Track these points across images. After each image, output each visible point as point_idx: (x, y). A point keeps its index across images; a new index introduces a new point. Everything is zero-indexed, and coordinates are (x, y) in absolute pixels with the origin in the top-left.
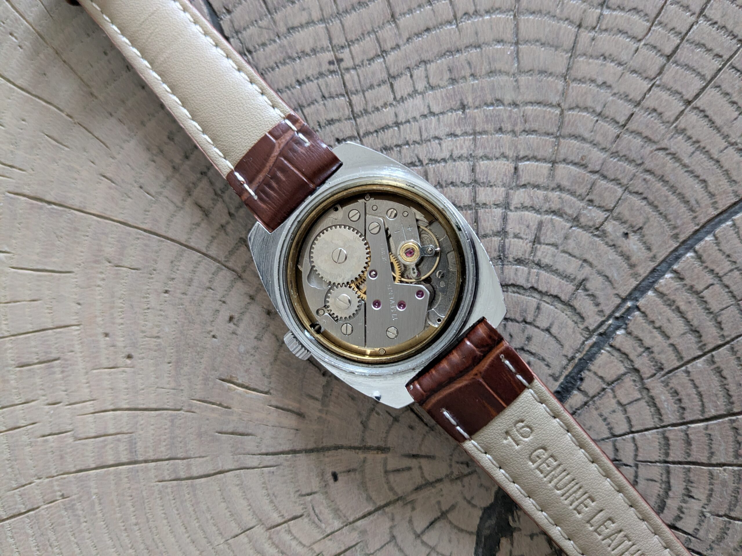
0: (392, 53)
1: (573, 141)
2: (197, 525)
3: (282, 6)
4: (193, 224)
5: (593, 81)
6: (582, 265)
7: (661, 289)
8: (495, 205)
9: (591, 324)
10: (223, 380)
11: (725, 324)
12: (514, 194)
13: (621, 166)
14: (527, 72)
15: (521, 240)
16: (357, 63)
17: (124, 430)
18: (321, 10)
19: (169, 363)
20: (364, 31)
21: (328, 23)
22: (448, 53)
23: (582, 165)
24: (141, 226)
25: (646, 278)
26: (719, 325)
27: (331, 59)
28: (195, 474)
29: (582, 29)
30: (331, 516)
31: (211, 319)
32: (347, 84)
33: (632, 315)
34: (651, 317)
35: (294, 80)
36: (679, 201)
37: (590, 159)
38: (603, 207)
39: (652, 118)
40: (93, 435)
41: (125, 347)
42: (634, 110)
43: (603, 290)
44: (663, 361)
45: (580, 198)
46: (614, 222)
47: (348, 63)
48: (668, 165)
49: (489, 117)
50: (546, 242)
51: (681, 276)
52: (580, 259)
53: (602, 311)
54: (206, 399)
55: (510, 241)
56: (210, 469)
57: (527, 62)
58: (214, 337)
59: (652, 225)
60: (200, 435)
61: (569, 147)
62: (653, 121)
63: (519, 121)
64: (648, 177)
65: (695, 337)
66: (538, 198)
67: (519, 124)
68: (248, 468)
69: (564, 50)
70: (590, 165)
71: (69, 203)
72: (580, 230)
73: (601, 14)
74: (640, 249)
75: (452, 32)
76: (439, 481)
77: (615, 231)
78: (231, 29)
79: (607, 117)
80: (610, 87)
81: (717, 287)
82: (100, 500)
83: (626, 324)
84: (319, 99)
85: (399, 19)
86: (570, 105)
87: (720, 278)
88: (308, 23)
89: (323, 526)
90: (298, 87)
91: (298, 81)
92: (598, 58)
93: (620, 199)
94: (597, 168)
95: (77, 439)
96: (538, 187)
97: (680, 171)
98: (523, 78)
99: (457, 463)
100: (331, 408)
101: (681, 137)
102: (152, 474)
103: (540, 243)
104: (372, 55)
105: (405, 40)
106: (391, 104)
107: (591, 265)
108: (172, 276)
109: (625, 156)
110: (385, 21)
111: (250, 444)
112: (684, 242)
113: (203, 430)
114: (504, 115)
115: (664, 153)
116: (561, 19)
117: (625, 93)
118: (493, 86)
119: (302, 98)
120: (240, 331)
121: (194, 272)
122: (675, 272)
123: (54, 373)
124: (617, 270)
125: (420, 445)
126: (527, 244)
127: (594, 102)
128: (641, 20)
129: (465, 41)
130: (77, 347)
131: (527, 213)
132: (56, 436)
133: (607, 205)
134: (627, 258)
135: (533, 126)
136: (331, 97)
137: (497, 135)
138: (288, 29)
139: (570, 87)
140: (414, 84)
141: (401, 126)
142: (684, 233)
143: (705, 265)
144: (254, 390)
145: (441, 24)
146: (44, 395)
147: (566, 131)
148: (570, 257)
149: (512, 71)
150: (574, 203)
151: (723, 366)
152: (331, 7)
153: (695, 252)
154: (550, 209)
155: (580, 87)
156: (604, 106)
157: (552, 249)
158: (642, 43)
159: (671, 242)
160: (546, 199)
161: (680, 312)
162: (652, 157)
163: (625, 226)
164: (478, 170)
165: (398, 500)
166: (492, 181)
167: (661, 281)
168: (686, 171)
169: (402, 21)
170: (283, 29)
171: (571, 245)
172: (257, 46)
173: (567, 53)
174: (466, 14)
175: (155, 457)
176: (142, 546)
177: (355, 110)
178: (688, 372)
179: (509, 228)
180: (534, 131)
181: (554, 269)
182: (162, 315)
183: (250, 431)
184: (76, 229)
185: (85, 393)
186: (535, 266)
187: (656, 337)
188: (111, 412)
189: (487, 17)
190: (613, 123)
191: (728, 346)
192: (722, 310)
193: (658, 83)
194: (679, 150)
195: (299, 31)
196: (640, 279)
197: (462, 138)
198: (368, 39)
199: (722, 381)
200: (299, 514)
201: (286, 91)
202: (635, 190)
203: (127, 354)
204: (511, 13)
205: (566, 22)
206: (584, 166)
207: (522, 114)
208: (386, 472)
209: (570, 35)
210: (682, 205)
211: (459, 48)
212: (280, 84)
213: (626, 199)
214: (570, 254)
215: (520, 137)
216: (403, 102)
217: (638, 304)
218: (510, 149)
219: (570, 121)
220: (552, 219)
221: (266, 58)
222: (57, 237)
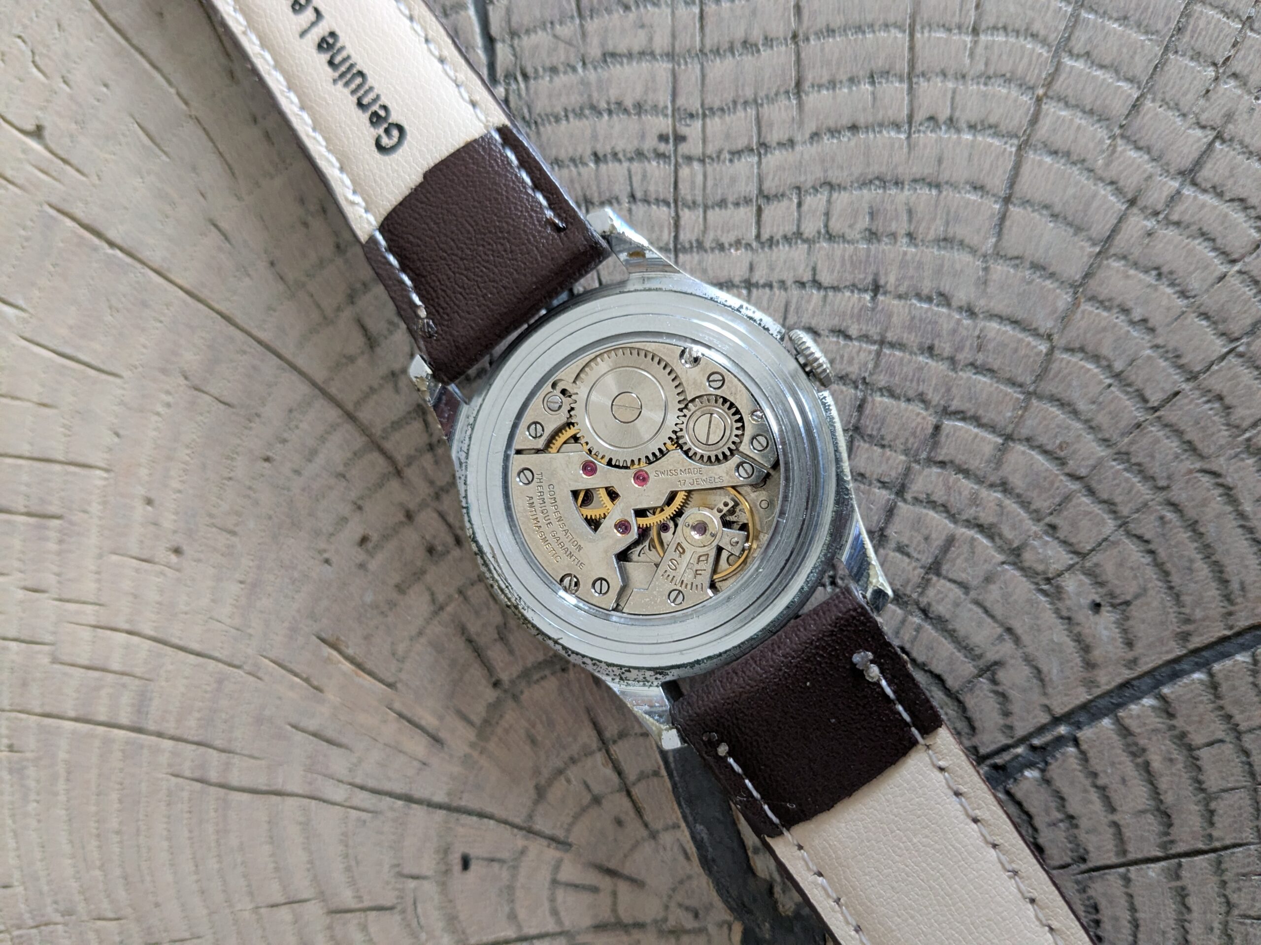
0: (777, 152)
1: (1054, 409)
2: (216, 866)
3: (606, 9)
4: (345, 356)
5: (1125, 311)
6: (1001, 636)
7: (1127, 722)
8: (880, 481)
9: (983, 743)
10: (323, 640)
11: (1221, 816)
12: (920, 473)
13: (1127, 480)
14: (1011, 259)
15: (906, 560)
16: (708, 152)
17: (138, 671)
18: (674, 36)
19: (241, 582)
20: (738, 96)
21: (679, 65)
22: (877, 182)
23: (1057, 458)
24: (256, 332)
25: (1109, 693)
26: (1210, 816)
27: (664, 132)
28: (235, 782)
29: (1135, 210)
30: (441, 925)
31: (331, 530)
32: (681, 186)
33: (1062, 750)
34: (1096, 764)
35: (588, 152)
36: (1211, 575)
37: (1074, 452)
38: (1071, 545)
39: (1210, 410)
40: (86, 662)
41: (175, 532)
42: (1184, 386)
43: (1024, 690)
44: (1091, 848)
45: (1035, 515)
46: (1083, 577)
47: (693, 147)
48: (1213, 505)
49: (917, 321)
50: (950, 576)
51: (1170, 710)
52: (1001, 624)
53: (1011, 728)
54: (287, 664)
55: (887, 555)
56: (261, 782)
57: (1013, 242)
58: (327, 561)
59: (1148, 604)
60: (259, 720)
61: (1044, 418)
62: (1210, 417)
63: (968, 343)
64: (1170, 515)
65: (1161, 824)
66: (960, 493)
67: (967, 350)
68: (325, 801)
69: (1090, 239)
70: (1071, 462)
71: (145, 254)
72: (1017, 573)
73: (1178, 192)
74: (1114, 639)
75: (897, 145)
76: (640, 926)
77: (1078, 594)
78: (504, 24)
79: (1129, 385)
80: (1152, 330)
81: (1228, 749)
82: (69, 773)
83: (1047, 763)
84: (625, 200)
85: (807, 94)
86: (1069, 343)
87: (1238, 733)
88: (642, 54)
89: (423, 936)
90: (592, 165)
91: (595, 155)
92: (1146, 272)
93: (1105, 540)
94: (1083, 472)
95: (55, 660)
96: (966, 473)
97: (1231, 523)
98: (999, 267)
99: (680, 905)
100: (492, 746)
101: (1251, 461)
102: (164, 759)
103: (938, 574)
104: (741, 144)
105: (807, 136)
106: (748, 246)
107: (1017, 640)
108: (286, 435)
109: (1139, 464)
110: (782, 90)
111: (338, 762)
112: (1195, 652)
113: (267, 713)
114: (945, 326)
115: (1213, 481)
116: (1101, 179)
117: (1175, 350)
118: (942, 266)
119: (594, 188)
120: (373, 565)
121: (323, 439)
122: (1163, 698)
123: (46, 539)
124: (1061, 664)
125: (625, 856)
126: (915, 569)
127: (1115, 349)
128: (1247, 225)
129: (914, 169)
130: (95, 508)
131: (931, 513)
132: (24, 645)
133: (1080, 542)
134: (1085, 649)
135: (990, 360)
136: (646, 201)
137: (921, 358)
138: (604, 55)
139: (1080, 310)
140: (799, 220)
141: (754, 291)
142: (1201, 635)
143: (1221, 702)
144: (370, 674)
145: (881, 125)
146: (21, 572)
147: (1049, 387)
148: (984, 616)
149: (984, 249)
150: (1021, 521)
151: (1190, 888)
152: (693, 36)
153: (1211, 675)
154: (975, 519)
155: (1098, 315)
156: (1130, 365)
157: (957, 591)
158: (1237, 268)
159: (1173, 644)
160: (975, 500)
161: (1148, 772)
162: (1187, 482)
163: (1100, 590)
164: (867, 411)
165: (561, 934)
166: (888, 437)
167: (1133, 707)
168: (1242, 526)
169: (812, 99)
170: (595, 51)
171: (993, 595)
172: (541, 70)
173: (1094, 244)
174: (931, 118)
175: (178, 733)
176: (118, 872)
177: (682, 237)
178: (1127, 880)
179: (891, 532)
180: (991, 371)
181: (950, 627)
182: (249, 497)
183: (344, 740)
184: (145, 304)
185: (88, 587)
186: (918, 613)
187: (1090, 802)
188: (124, 635)
189: (967, 137)
190: (1137, 399)
191: (1212, 855)
192: (1224, 791)
193: (1241, 349)
194: (1240, 484)
195: (622, 64)
196: (1097, 692)
197: (856, 343)
198: (741, 113)
199: (1182, 913)
200: (389, 904)
201: (568, 166)
202: (1139, 532)
203: (175, 544)
204: (1015, 141)
205: (1109, 188)
206: (1061, 462)
207: (977, 333)
208: (555, 882)
209: (1109, 214)
210: (1214, 585)
211: (901, 178)
212: (563, 151)
213: (1115, 543)
214: (986, 611)
215: (961, 373)
216: (770, 246)
217: (1079, 734)
218: (935, 390)
219: (1059, 372)
220: (973, 539)
221: (550, 96)
222: (110, 307)
